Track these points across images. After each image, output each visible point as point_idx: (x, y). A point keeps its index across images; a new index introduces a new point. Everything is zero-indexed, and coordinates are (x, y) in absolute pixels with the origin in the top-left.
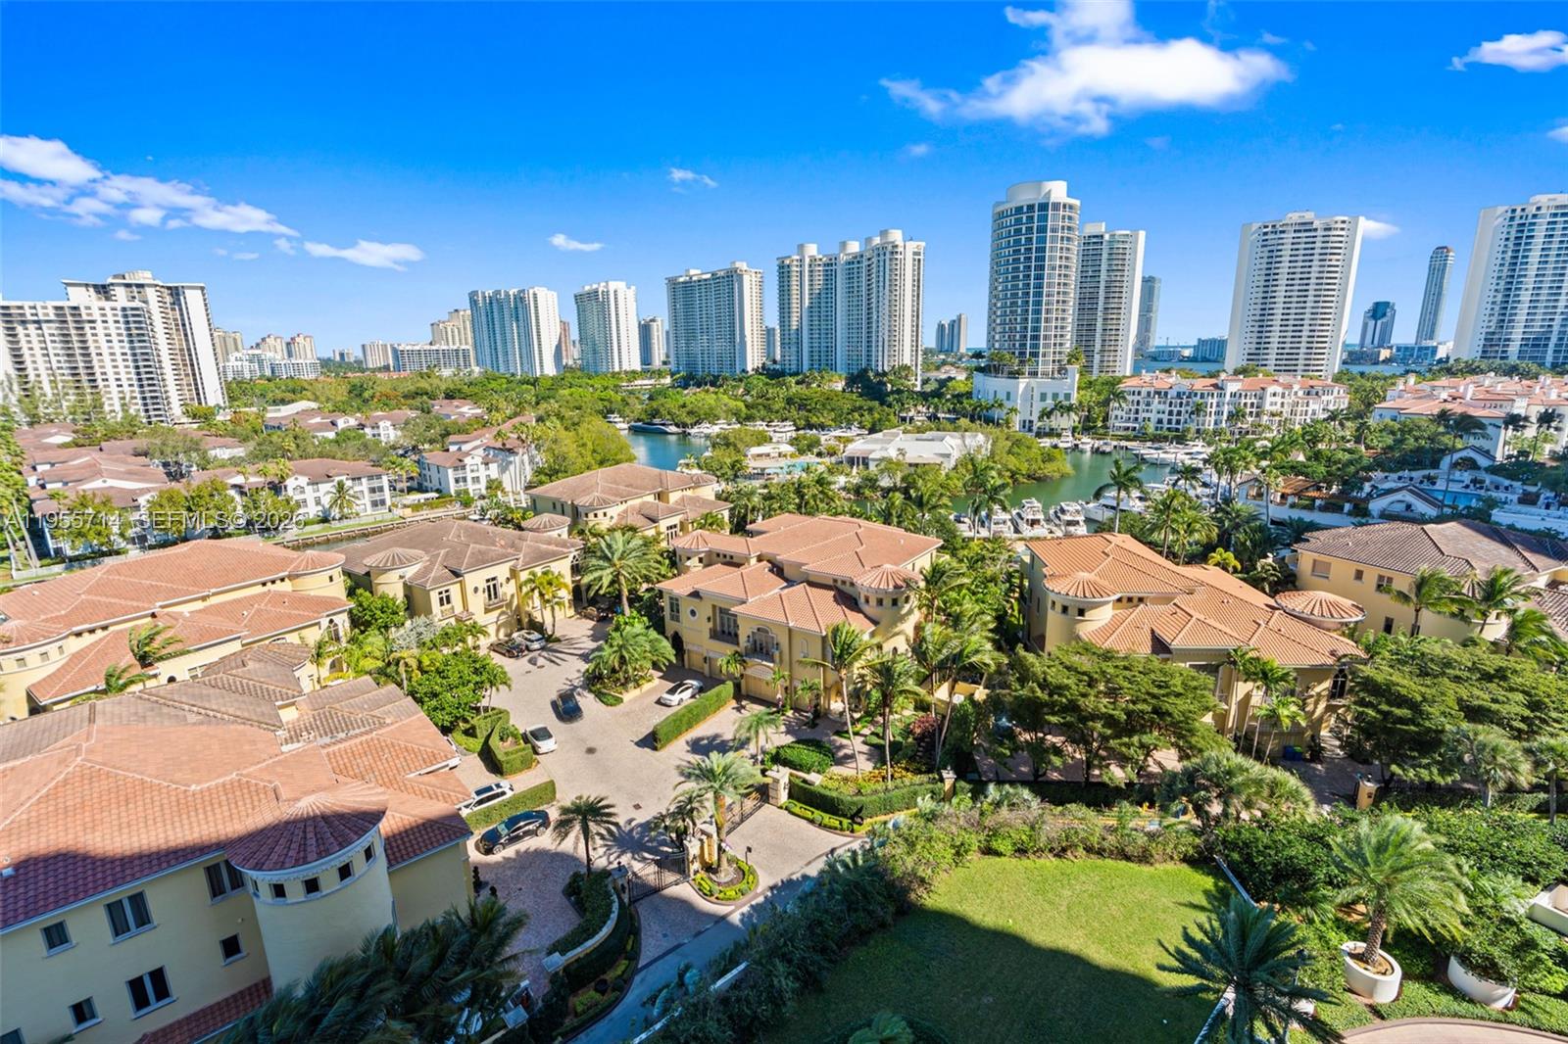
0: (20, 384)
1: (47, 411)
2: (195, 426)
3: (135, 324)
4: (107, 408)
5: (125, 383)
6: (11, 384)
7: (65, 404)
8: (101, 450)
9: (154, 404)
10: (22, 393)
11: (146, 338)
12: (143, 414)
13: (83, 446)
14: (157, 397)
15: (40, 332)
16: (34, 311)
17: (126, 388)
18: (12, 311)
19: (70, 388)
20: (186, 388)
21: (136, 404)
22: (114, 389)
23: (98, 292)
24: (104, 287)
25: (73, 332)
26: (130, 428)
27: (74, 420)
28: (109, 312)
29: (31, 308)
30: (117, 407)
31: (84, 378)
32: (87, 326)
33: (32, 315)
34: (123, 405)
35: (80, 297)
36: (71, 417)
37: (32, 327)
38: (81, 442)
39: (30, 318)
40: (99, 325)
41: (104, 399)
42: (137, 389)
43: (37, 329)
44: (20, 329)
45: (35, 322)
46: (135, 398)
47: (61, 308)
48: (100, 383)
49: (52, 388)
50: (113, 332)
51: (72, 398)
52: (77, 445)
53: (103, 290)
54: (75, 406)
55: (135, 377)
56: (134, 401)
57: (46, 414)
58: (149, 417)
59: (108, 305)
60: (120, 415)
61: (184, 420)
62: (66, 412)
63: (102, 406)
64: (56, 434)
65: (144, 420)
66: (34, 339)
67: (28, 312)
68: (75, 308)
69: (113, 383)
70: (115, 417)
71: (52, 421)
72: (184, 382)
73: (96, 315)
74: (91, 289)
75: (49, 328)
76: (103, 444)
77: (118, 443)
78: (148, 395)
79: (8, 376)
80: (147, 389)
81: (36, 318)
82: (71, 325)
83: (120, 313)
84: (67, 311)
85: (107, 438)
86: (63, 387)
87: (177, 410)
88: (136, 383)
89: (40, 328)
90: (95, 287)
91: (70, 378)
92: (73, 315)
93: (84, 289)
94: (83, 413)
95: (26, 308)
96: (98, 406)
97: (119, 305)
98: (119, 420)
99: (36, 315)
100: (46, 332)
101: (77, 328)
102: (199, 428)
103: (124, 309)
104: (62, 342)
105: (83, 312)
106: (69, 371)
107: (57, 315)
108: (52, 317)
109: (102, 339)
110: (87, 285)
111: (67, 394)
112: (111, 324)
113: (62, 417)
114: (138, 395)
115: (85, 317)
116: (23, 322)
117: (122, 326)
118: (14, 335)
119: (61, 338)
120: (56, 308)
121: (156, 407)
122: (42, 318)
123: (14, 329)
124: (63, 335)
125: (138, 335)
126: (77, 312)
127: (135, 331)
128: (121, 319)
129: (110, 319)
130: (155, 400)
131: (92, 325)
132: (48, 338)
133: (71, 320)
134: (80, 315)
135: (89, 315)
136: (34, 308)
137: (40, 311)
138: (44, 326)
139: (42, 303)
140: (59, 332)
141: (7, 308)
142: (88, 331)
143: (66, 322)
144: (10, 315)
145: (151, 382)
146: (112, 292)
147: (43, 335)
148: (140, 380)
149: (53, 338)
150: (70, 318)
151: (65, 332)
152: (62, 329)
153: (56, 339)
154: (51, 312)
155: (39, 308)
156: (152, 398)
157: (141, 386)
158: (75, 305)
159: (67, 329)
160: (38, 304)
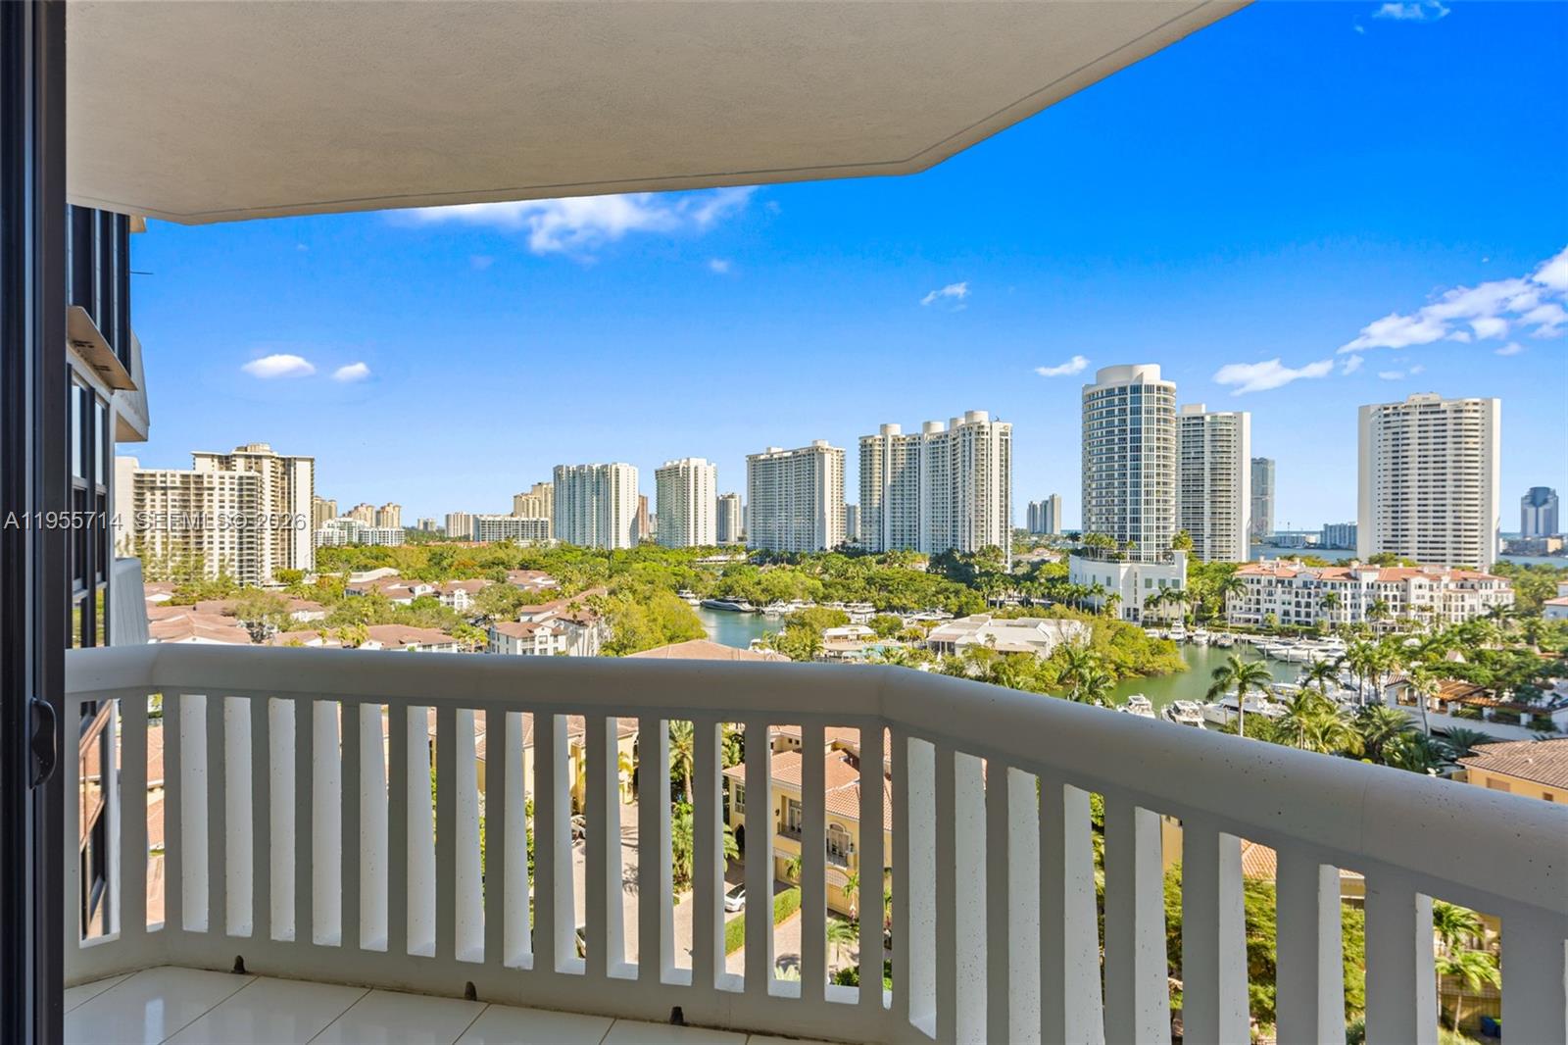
0: (136, 544)
1: (153, 571)
2: (282, 589)
3: (248, 492)
4: (206, 569)
5: (227, 546)
6: (127, 545)
7: (170, 564)
8: (195, 609)
9: (249, 566)
10: (136, 553)
11: (255, 505)
12: (237, 576)
13: (179, 604)
14: (252, 560)
15: (164, 497)
16: (163, 479)
17: (227, 551)
18: (145, 479)
19: (179, 549)
20: (280, 552)
21: (233, 566)
22: (216, 551)
23: (221, 463)
24: (227, 457)
25: (193, 498)
26: (224, 588)
27: (175, 579)
28: (227, 480)
29: (162, 476)
30: (216, 569)
31: (193, 540)
32: (206, 492)
33: (162, 482)
34: (221, 567)
35: (206, 467)
36: (173, 577)
37: (158, 493)
38: (178, 601)
39: (159, 484)
40: (216, 492)
41: (205, 561)
42: (236, 552)
43: (163, 495)
44: (148, 495)
45: (162, 488)
46: (233, 560)
47: (188, 476)
48: (206, 546)
49: (163, 549)
50: (227, 498)
51: (178, 559)
52: (173, 604)
53: (226, 461)
54: (179, 567)
55: (236, 540)
56: (232, 563)
57: (153, 574)
58: (242, 579)
59: (227, 474)
60: (217, 576)
61: (274, 583)
62: (169, 571)
63: (203, 566)
64: (157, 592)
65: (237, 582)
66: (158, 504)
67: (159, 479)
68: (199, 476)
69: (216, 546)
70: (212, 578)
71: (155, 580)
72: (279, 547)
73: (216, 483)
74: (216, 460)
75: (173, 494)
76: (198, 603)
77: (211, 602)
78: (245, 558)
79: (127, 536)
80: (245, 552)
81: (164, 485)
82: (192, 491)
83: (236, 481)
84: (192, 479)
85: (202, 597)
86: (173, 549)
87: (267, 572)
88: (236, 546)
89: (165, 494)
90: (220, 457)
91: (181, 540)
92: (196, 483)
93: (210, 459)
94: (185, 574)
95: (158, 476)
96: (199, 567)
97: (237, 474)
98: (215, 580)
99: (165, 482)
100: (170, 497)
101: (197, 495)
102: (285, 592)
103: (241, 478)
104: (180, 506)
105: (206, 479)
106: (181, 534)
107: (182, 482)
108: (178, 484)
109: (216, 504)
110: (213, 456)
111: (174, 555)
112: (227, 492)
113: (165, 577)
114: (236, 558)
115: (206, 485)
116: (153, 488)
117: (236, 493)
118: (142, 500)
119: (181, 503)
120: (183, 476)
121: (250, 569)
122: (169, 485)
123: (143, 494)
124: (184, 501)
125: (248, 501)
126: (200, 480)
127: (246, 498)
128: (236, 487)
129: (227, 487)
130: (250, 564)
131: (210, 492)
132: (170, 503)
133: (193, 487)
134: (202, 482)
135: (209, 482)
136: (165, 476)
137: (169, 479)
138: (169, 492)
139: (173, 472)
140: (181, 498)
141: (142, 475)
142: (206, 497)
143: (188, 489)
144: (143, 481)
145: (250, 546)
146: (233, 463)
147: (166, 501)
148: (241, 543)
149: (174, 503)
150: (192, 485)
151: (186, 498)
152: (183, 495)
153: (177, 504)
154: (178, 479)
155: (168, 475)
156: (249, 560)
157: (241, 549)
158: (200, 473)
159: (189, 495)
160: (169, 472)
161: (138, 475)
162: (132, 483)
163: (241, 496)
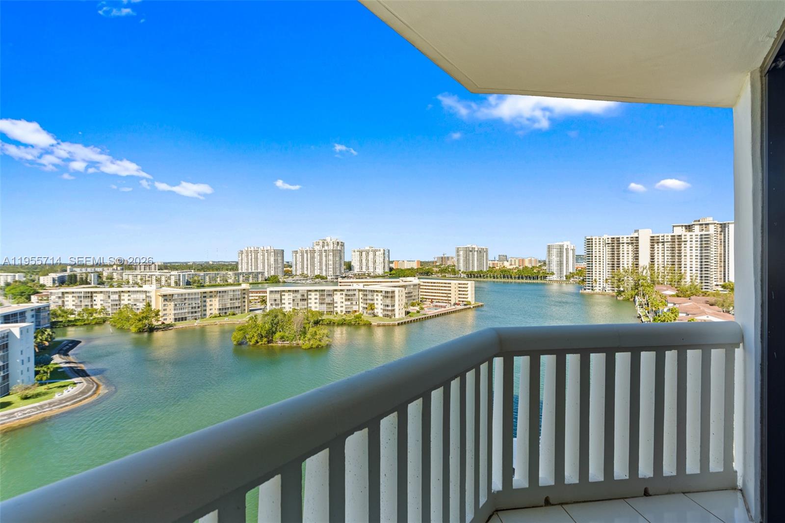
2: (725, 293)
3: (704, 242)
4: (683, 280)
5: (694, 269)
11: (708, 248)
12: (699, 284)
13: (681, 297)
14: (708, 277)
15: (663, 246)
16: (663, 238)
17: (694, 272)
18: (655, 238)
19: (670, 270)
20: (719, 273)
22: (688, 272)
23: (687, 229)
25: (677, 246)
28: (693, 237)
29: (662, 236)
30: (688, 281)
31: (677, 266)
32: (683, 243)
33: (662, 239)
34: (691, 279)
35: (681, 231)
38: (680, 295)
39: (661, 241)
40: (688, 243)
41: (683, 276)
42: (699, 272)
43: (662, 245)
44: (656, 246)
45: (662, 242)
46: (697, 276)
47: (674, 236)
48: (683, 269)
50: (694, 245)
51: (670, 275)
53: (689, 228)
54: (671, 278)
55: (699, 266)
56: (697, 278)
58: (702, 286)
60: (689, 284)
61: (720, 289)
63: (681, 279)
64: (667, 290)
65: (699, 288)
66: (660, 249)
67: (661, 238)
68: (679, 236)
70: (687, 285)
72: (719, 270)
73: (688, 239)
74: (684, 228)
75: (667, 245)
77: (698, 297)
78: (703, 275)
80: (704, 272)
81: (663, 241)
82: (676, 243)
83: (699, 237)
84: (676, 237)
85: (693, 294)
86: (667, 270)
88: (699, 269)
89: (663, 245)
90: (686, 226)
91: (671, 266)
92: (678, 239)
93: (681, 228)
95: (660, 237)
97: (696, 234)
100: (666, 246)
101: (678, 244)
102: (727, 295)
103: (701, 235)
104: (671, 250)
105: (683, 237)
106: (671, 263)
107: (672, 239)
108: (670, 240)
109: (688, 249)
110: (682, 226)
111: (668, 273)
112: (694, 243)
114: (699, 275)
115: (683, 240)
116: (658, 242)
117: (699, 243)
118: (653, 248)
119: (671, 249)
120: (672, 236)
121: (706, 281)
122: (665, 240)
123: (654, 245)
124: (672, 247)
125: (705, 247)
126: (680, 237)
127: (704, 245)
128: (699, 240)
129: (694, 240)
130: (707, 278)
131: (685, 243)
132: (666, 249)
133: (677, 241)
134: (681, 239)
135: (685, 238)
136: (664, 236)
137: (665, 238)
138: (666, 244)
139: (667, 234)
140: (671, 246)
141: (653, 237)
142: (683, 245)
143: (674, 242)
144: (654, 240)
145: (706, 269)
146: (693, 228)
147: (664, 248)
148: (701, 268)
149: (668, 249)
150: (676, 240)
151: (673, 246)
152: (672, 245)
153: (669, 249)
154: (670, 238)
155: (665, 236)
156: (706, 277)
157: (701, 271)
158: (680, 234)
159: (675, 245)
160: (666, 235)
161: (652, 237)
162: (649, 241)
163: (701, 244)
